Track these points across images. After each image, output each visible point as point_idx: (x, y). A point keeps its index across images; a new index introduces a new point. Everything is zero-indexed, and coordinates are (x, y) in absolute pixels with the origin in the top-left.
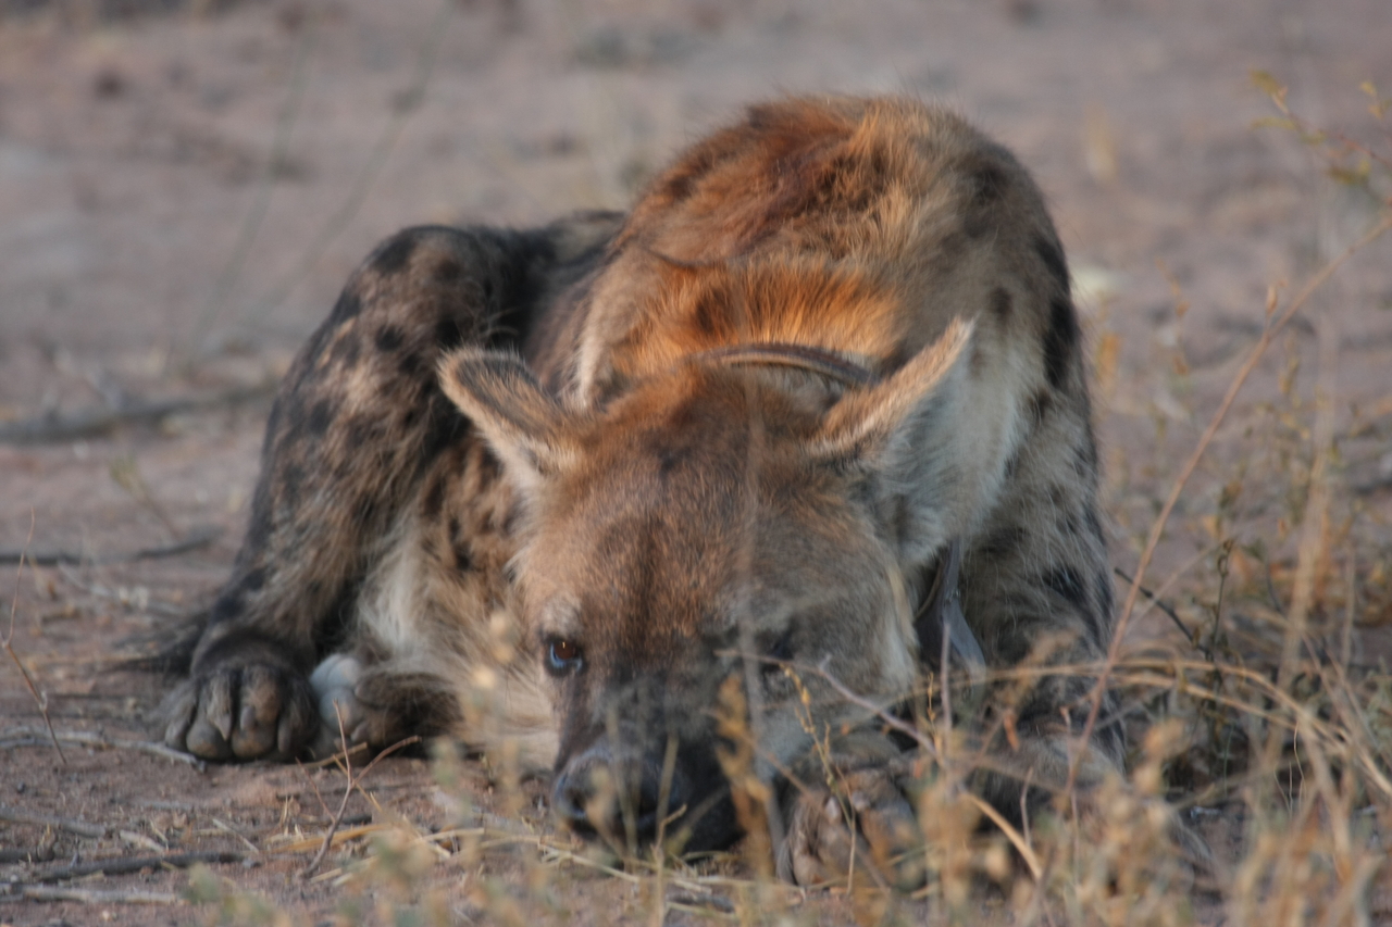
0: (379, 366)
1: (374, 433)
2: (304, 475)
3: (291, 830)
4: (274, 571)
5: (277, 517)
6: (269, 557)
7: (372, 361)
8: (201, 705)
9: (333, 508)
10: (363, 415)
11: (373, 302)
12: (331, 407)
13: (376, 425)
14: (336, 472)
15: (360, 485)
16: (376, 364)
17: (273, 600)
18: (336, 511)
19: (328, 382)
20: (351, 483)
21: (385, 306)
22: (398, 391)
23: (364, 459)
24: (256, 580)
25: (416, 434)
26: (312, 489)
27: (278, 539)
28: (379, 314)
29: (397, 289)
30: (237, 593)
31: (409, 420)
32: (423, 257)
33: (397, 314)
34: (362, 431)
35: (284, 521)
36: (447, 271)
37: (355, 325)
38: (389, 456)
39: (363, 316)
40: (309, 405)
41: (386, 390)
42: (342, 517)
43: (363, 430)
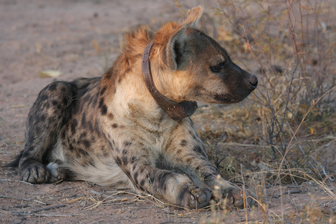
0: (54, 108)
1: (54, 120)
2: (41, 129)
3: (65, 199)
4: (35, 147)
5: (35, 137)
6: (34, 144)
8: (31, 173)
9: (47, 134)
10: (51, 117)
11: (50, 96)
12: (45, 117)
14: (47, 128)
15: (51, 130)
16: (53, 107)
17: (35, 152)
18: (47, 135)
19: (43, 112)
20: (49, 130)
21: (53, 97)
22: (58, 112)
23: (52, 125)
24: (32, 149)
25: (60, 121)
26: (43, 131)
27: (36, 141)
28: (52, 99)
29: (55, 93)
30: (28, 151)
31: (60, 117)
32: (59, 87)
33: (56, 98)
34: (51, 120)
35: (37, 138)
36: (63, 90)
37: (47, 100)
38: (56, 124)
39: (49, 99)
40: (40, 116)
41: (55, 112)
42: (48, 136)
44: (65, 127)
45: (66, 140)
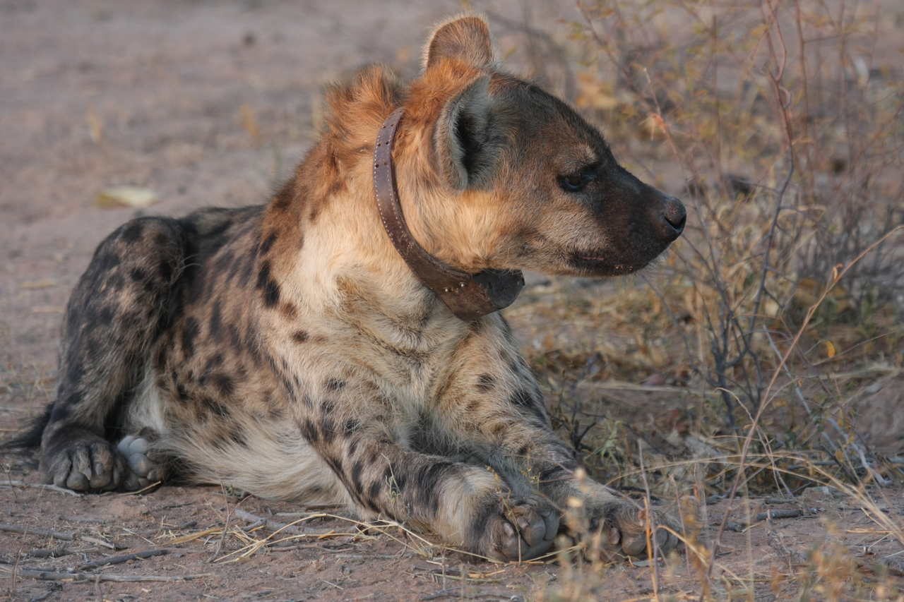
0: (135, 288)
1: (135, 321)
2: (101, 345)
3: (167, 533)
4: (85, 394)
5: (86, 367)
6: (81, 387)
7: (131, 286)
8: (74, 465)
9: (116, 360)
10: (129, 313)
11: (126, 257)
12: (111, 312)
13: (136, 318)
14: (117, 342)
15: (129, 347)
16: (133, 287)
17: (86, 408)
18: (118, 361)
19: (107, 299)
20: (124, 348)
21: (133, 259)
22: (146, 300)
23: (130, 335)
24: (76, 398)
25: (154, 320)
26: (105, 351)
27: (88, 377)
28: (130, 263)
29: (139, 248)
30: (65, 406)
31: (150, 314)
32: (149, 232)
33: (141, 262)
34: (128, 322)
35: (90, 369)
36: (161, 239)
37: (118, 269)
38: (142, 332)
39: (122, 265)
40: (99, 310)
41: (139, 300)
42: (121, 363)
43: (130, 320)
44: (164, 337)
45: (167, 374)
